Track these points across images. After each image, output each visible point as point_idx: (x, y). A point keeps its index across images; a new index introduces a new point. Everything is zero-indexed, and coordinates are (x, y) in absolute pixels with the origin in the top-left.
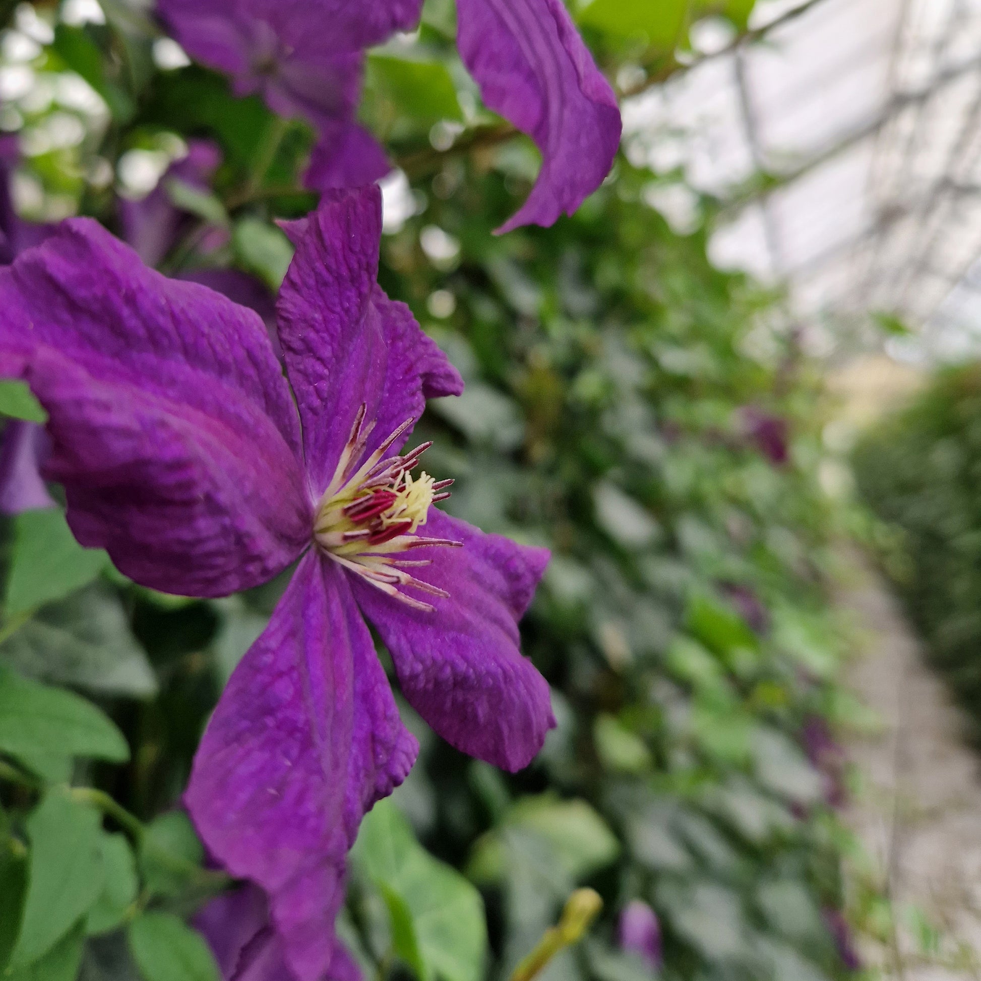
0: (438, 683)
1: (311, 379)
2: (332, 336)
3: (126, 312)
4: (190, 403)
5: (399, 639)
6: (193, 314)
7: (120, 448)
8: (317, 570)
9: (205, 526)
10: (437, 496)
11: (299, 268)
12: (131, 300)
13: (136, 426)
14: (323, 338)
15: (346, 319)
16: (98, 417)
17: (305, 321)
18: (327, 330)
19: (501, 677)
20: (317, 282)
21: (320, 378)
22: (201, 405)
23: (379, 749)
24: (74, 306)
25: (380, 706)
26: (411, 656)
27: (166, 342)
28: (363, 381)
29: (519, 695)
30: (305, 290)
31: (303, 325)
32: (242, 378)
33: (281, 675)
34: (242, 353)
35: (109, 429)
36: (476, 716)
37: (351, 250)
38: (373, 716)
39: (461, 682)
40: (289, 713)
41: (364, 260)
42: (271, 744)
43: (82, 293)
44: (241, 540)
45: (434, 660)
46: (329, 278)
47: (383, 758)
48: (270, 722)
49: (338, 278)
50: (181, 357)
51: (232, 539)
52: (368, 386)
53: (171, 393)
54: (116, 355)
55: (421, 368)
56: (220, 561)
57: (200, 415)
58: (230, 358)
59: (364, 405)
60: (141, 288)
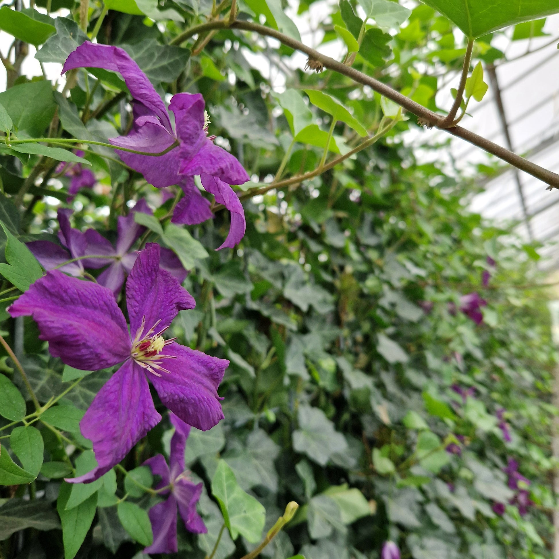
0: (174, 400)
1: (133, 307)
2: (141, 293)
3: (64, 295)
4: (84, 318)
5: (159, 386)
6: (86, 293)
7: (57, 332)
8: (131, 364)
9: (84, 351)
10: (166, 344)
11: (134, 271)
12: (66, 291)
13: (61, 326)
14: (138, 294)
15: (146, 287)
16: (51, 325)
17: (133, 289)
18: (140, 291)
19: (197, 400)
20: (138, 276)
21: (136, 306)
22: (87, 318)
23: (145, 416)
24: (51, 294)
25: (147, 404)
26: (163, 391)
27: (76, 302)
28: (153, 307)
29: (204, 406)
30: (134, 278)
31: (133, 290)
32: (102, 310)
33: (112, 392)
34: (102, 303)
35: (53, 327)
36: (189, 412)
37: (149, 265)
38: (145, 407)
39: (182, 401)
40: (112, 403)
41: (153, 268)
42: (106, 410)
43: (52, 291)
44: (98, 356)
45: (171, 393)
46: (142, 275)
47: (146, 419)
48: (107, 404)
49: (145, 274)
50: (81, 306)
51: (94, 355)
52: (155, 308)
53: (78, 316)
54: (62, 306)
55: (175, 301)
56: (92, 361)
57: (87, 322)
58: (98, 305)
59: (144, 316)
60: (69, 288)
